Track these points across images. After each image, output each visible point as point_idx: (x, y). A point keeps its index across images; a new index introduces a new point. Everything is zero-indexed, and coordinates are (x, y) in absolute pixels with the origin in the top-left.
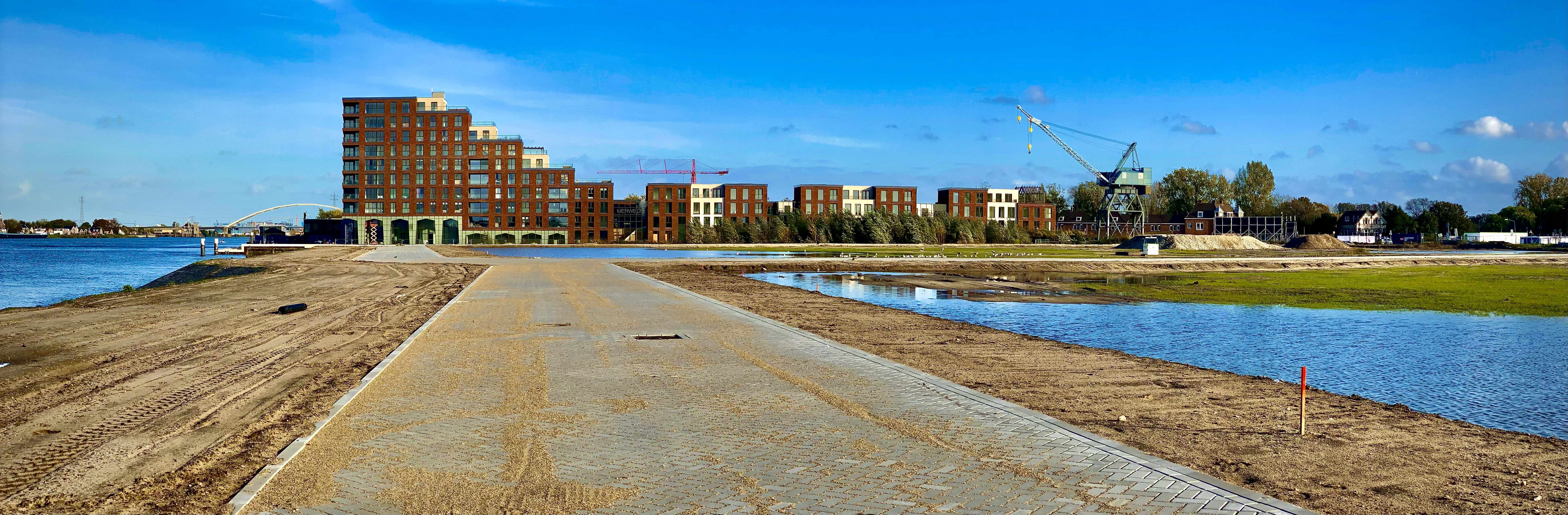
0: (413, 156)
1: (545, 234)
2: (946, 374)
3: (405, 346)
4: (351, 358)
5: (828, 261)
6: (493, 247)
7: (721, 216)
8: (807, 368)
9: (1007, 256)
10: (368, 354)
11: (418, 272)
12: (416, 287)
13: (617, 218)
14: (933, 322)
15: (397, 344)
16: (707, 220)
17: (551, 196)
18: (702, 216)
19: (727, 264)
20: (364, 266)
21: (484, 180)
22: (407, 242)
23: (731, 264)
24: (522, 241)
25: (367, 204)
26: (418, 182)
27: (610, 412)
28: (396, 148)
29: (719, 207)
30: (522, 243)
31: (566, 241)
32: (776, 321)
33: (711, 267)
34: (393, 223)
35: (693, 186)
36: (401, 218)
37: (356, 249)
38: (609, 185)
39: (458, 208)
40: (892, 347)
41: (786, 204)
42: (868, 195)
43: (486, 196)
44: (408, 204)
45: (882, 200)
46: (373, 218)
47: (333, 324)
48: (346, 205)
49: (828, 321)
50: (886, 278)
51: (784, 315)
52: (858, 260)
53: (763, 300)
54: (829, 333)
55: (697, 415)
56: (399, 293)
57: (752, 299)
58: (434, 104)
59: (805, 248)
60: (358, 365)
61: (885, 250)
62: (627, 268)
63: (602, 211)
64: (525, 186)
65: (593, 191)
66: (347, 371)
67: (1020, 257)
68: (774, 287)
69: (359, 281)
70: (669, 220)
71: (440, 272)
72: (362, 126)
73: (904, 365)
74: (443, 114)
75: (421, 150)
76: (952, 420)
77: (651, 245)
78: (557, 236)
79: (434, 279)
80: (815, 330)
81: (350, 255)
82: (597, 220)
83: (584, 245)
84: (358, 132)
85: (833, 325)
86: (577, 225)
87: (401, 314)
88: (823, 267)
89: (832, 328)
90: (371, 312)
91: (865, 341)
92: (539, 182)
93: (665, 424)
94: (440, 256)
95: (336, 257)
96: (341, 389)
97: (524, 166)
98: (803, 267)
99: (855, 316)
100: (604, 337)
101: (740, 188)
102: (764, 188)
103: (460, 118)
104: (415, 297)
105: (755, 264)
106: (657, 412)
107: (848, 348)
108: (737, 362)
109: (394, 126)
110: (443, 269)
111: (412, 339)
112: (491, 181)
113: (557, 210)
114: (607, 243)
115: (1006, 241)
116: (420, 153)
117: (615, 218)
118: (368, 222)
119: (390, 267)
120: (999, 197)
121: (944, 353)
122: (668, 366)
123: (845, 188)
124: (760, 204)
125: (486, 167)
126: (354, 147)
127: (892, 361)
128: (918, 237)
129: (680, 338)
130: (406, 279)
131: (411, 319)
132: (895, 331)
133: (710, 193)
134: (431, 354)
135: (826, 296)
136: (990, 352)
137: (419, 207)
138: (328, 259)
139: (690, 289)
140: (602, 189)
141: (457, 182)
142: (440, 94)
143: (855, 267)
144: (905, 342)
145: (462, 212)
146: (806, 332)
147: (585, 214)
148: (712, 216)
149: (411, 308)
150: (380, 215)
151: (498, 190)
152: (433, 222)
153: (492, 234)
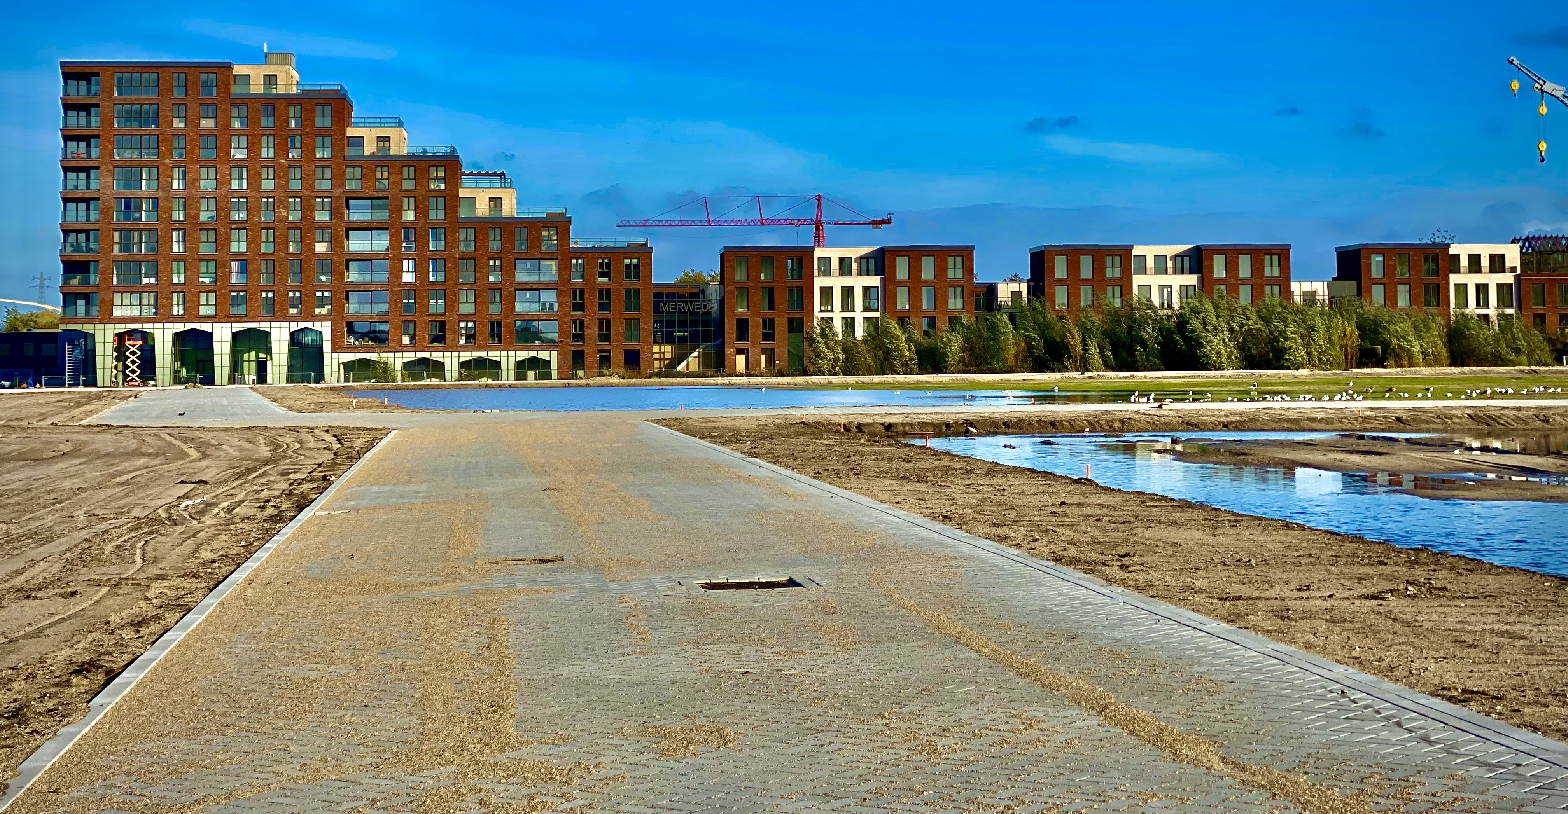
0: (224, 190)
1: (508, 359)
2: (1391, 669)
3: (195, 620)
4: (66, 652)
5: (1106, 412)
6: (398, 388)
7: (877, 314)
8: (1076, 653)
9: (1504, 395)
10: (109, 642)
11: (232, 447)
12: (226, 481)
13: (661, 322)
14: (1349, 547)
15: (178, 615)
16: (849, 324)
17: (521, 277)
18: (838, 316)
19: (893, 420)
20: (107, 437)
21: (381, 243)
22: (209, 380)
23: (900, 419)
24: (460, 374)
25: (117, 299)
26: (234, 247)
27: (652, 755)
28: (185, 173)
29: (874, 295)
30: (461, 377)
31: (554, 374)
32: (1003, 546)
33: (860, 427)
34: (178, 337)
35: (818, 252)
36: (196, 326)
37: (90, 398)
38: (644, 252)
39: (321, 303)
40: (1260, 604)
41: (1014, 287)
42: (1187, 265)
43: (384, 277)
44: (212, 296)
45: (1216, 275)
46: (131, 326)
47: (27, 575)
48: (69, 299)
49: (1115, 546)
50: (1233, 446)
51: (1019, 533)
52: (1171, 408)
53: (973, 499)
54: (1121, 574)
55: (842, 761)
56: (187, 496)
57: (949, 497)
58: (271, 79)
59: (1057, 381)
60: (83, 669)
61: (1226, 384)
62: (683, 431)
63: (628, 308)
64: (465, 257)
65: (608, 265)
66: (57, 685)
67: (1531, 395)
68: (994, 469)
69: (95, 473)
70: (769, 324)
71: (280, 446)
72: (107, 122)
73: (1291, 648)
74: (289, 100)
75: (240, 178)
76: (1417, 779)
77: (732, 380)
78: (533, 363)
79: (266, 463)
80: (1089, 567)
81: (76, 412)
82: (617, 329)
83: (591, 381)
84: (97, 136)
85: (1127, 555)
86: (577, 337)
87: (190, 544)
88: (1095, 425)
89: (1126, 561)
90: (118, 542)
91: (1201, 590)
92: (495, 246)
93: (772, 780)
94: (282, 411)
95: (43, 417)
96: (40, 728)
97: (463, 214)
98: (1053, 424)
99: (1172, 534)
100: (636, 585)
101: (915, 254)
102: (966, 254)
103: (328, 109)
104: (224, 505)
105: (951, 419)
106: (754, 753)
107: (1163, 607)
108: (923, 638)
109: (182, 125)
110: (288, 439)
111: (212, 602)
112: (395, 244)
113: (535, 307)
114: (639, 375)
115: (1497, 360)
116: (241, 184)
117: (655, 322)
118: (120, 337)
119: (169, 438)
120: (1475, 263)
121: (1381, 620)
122: (777, 649)
123: (1136, 251)
124: (959, 290)
125: (383, 215)
126: (87, 170)
127: (1266, 638)
128: (1300, 354)
129: (799, 585)
130: (205, 463)
131: (212, 556)
132: (1264, 568)
133: (855, 266)
134: (253, 637)
135: (1107, 489)
136: (1490, 619)
137: (235, 302)
138: (24, 424)
139: (817, 475)
140: (627, 261)
141: (321, 248)
142: (283, 58)
143: (1165, 423)
144: (1289, 594)
145: (331, 312)
146: (1069, 570)
147: (592, 316)
148: (859, 315)
149: (212, 530)
150: (148, 320)
151: (408, 265)
152: (268, 334)
153: (396, 360)
